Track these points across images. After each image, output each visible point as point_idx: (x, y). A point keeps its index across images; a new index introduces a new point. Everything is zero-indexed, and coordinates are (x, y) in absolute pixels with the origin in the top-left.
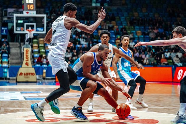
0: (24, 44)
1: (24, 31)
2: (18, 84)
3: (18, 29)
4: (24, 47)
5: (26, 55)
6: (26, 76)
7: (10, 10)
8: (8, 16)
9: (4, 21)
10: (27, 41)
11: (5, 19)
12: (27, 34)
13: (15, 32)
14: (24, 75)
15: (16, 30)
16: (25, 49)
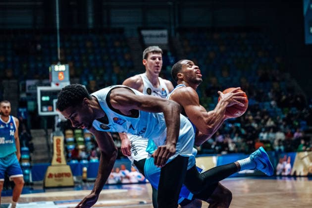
0: (54, 130)
1: (53, 111)
2: (46, 190)
3: (45, 109)
4: (53, 136)
5: (57, 147)
6: (58, 178)
7: (29, 83)
8: (27, 91)
9: (22, 99)
10: (58, 126)
11: (23, 96)
12: (58, 115)
13: (41, 113)
14: (56, 176)
15: (42, 111)
16: (55, 138)
